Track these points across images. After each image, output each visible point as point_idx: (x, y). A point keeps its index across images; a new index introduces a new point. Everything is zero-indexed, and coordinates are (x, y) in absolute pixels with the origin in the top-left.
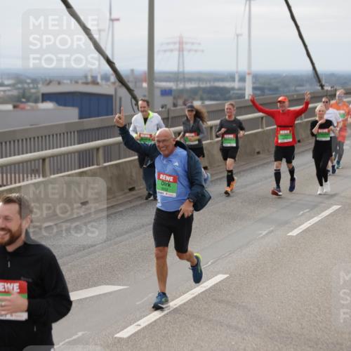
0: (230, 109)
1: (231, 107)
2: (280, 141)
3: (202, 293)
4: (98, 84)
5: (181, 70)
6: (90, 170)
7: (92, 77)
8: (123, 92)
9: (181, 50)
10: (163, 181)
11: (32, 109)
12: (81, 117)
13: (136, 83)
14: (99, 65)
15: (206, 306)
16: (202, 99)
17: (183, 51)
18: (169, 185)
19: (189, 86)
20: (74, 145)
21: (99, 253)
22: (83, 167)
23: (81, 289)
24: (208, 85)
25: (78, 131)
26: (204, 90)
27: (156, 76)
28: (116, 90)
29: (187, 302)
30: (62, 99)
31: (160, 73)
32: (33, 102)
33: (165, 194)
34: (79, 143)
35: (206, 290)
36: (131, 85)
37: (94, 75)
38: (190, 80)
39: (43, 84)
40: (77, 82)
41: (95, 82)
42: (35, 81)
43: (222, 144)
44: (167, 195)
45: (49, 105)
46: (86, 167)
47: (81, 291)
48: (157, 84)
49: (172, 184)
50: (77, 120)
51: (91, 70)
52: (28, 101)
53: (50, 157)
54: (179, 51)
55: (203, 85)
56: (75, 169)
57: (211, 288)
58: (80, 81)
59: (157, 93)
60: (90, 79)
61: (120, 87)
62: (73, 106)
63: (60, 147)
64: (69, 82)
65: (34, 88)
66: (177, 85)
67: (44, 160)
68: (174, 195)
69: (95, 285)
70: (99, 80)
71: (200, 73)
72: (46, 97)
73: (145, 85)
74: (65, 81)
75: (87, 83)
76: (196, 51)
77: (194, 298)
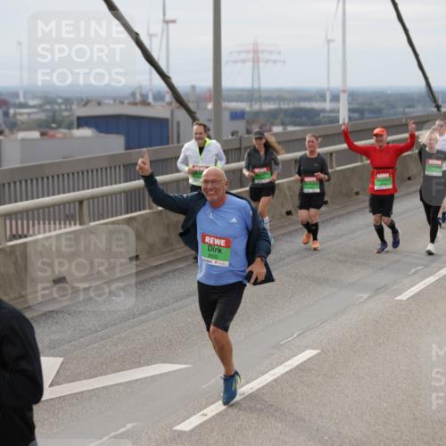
0: (313, 142)
1: (314, 139)
2: (376, 188)
3: (285, 374)
4: (149, 104)
5: (256, 86)
6: (141, 215)
7: (142, 95)
8: (181, 115)
9: (256, 61)
10: (210, 245)
11: (65, 137)
12: (127, 147)
13: (198, 103)
14: (151, 80)
15: (291, 391)
16: (283, 124)
17: (258, 61)
18: (220, 251)
19: (267, 106)
20: (120, 183)
21: (153, 322)
22: (132, 212)
23: (131, 369)
24: (291, 106)
25: (124, 166)
26: (286, 112)
27: (224, 93)
28: (172, 112)
29: (267, 385)
30: (104, 124)
31: (230, 90)
32: (65, 128)
33: (213, 262)
34: (126, 181)
35: (291, 371)
36: (192, 106)
37: (144, 92)
38: (268, 99)
39: (79, 104)
40: (122, 103)
41: (145, 103)
42: (67, 101)
43: (302, 189)
44: (217, 264)
45: (86, 132)
46: (136, 211)
47: (129, 371)
48: (225, 104)
49: (224, 250)
50: (122, 151)
51: (140, 87)
52: (59, 126)
53: (88, 199)
54: (254, 61)
55: (284, 106)
56: (121, 215)
57: (297, 367)
58: (126, 102)
59: (226, 116)
60: (138, 98)
61: (178, 108)
62: (118, 132)
63: (102, 186)
64: (111, 102)
65: (66, 110)
66: (251, 105)
67: (81, 202)
68: (226, 264)
69: (148, 363)
70: (150, 100)
71: (280, 90)
72: (83, 122)
73: (210, 106)
74: (107, 101)
75: (135, 104)
76: (275, 62)
77: (276, 380)
